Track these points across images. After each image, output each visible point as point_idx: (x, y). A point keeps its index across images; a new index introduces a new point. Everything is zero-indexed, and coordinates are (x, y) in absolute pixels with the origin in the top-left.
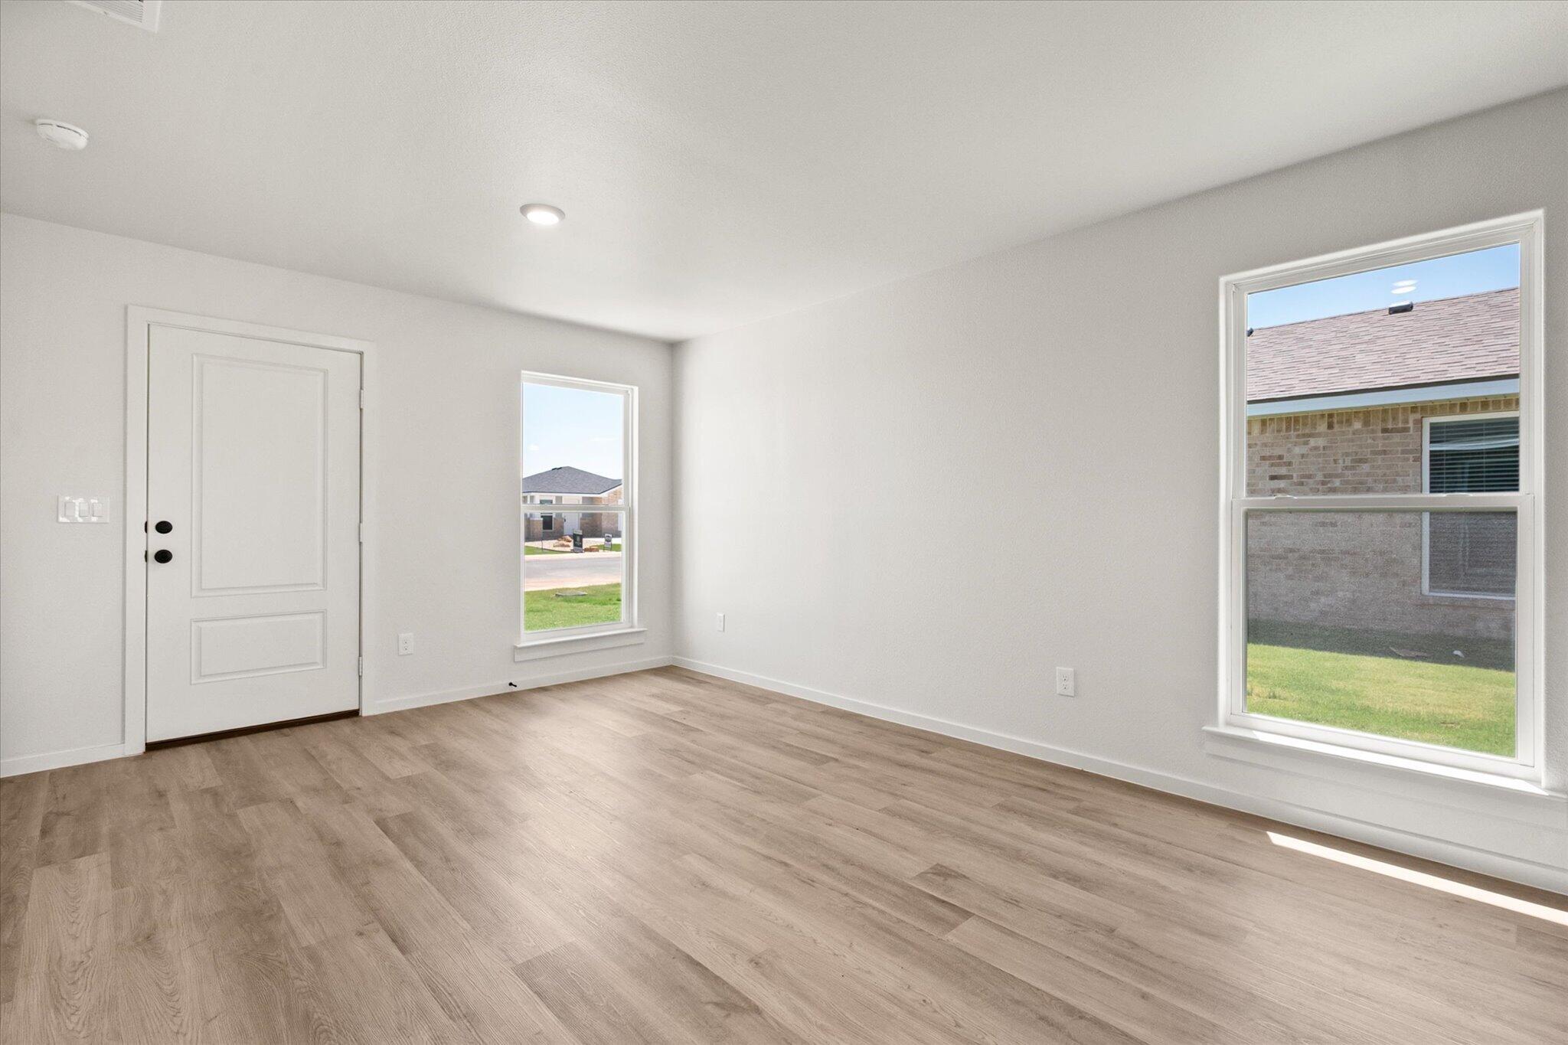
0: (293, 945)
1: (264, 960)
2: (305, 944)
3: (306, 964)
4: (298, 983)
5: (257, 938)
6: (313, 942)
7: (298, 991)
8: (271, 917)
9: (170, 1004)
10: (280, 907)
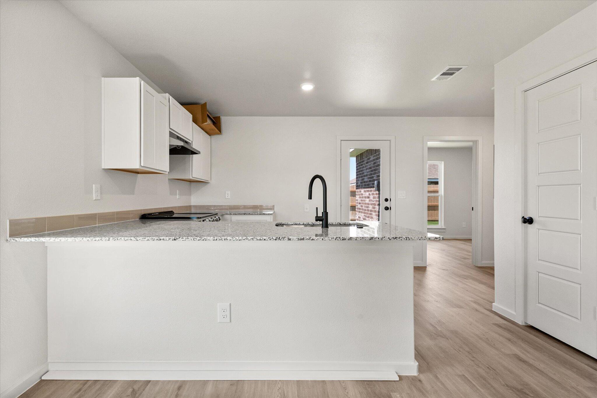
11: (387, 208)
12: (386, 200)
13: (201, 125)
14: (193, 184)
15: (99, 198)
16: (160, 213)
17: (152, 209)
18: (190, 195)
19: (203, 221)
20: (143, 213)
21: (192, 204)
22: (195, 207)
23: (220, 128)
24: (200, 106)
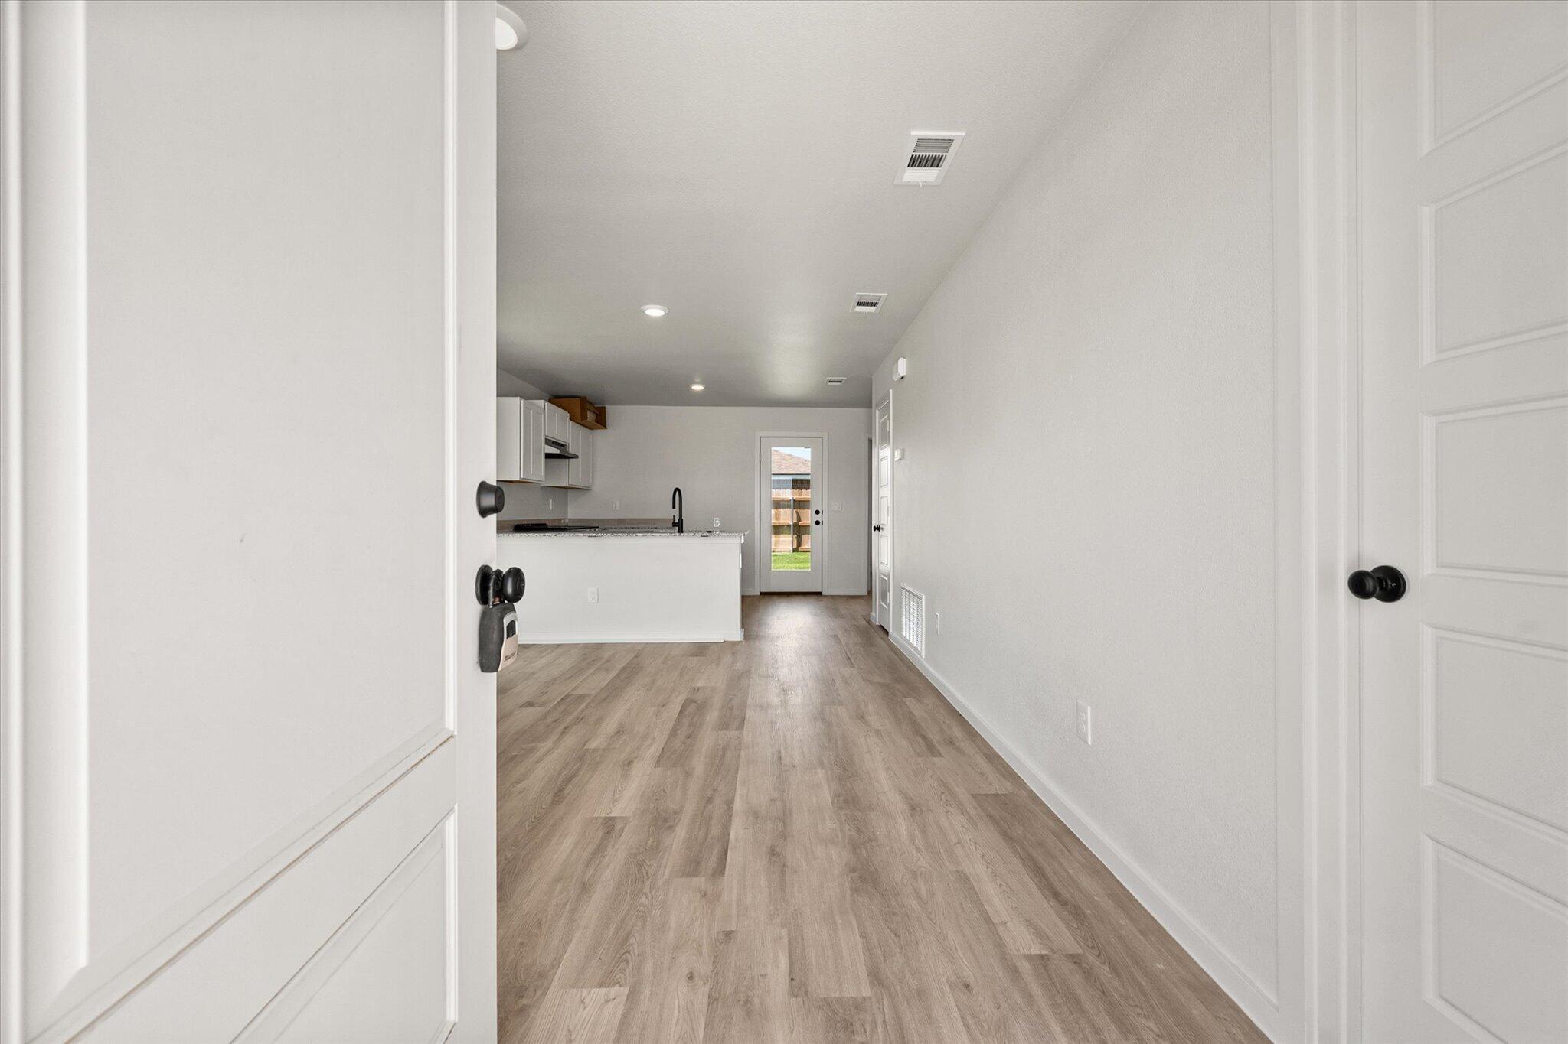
11: (817, 523)
12: (818, 512)
13: (581, 423)
14: (569, 491)
16: (532, 525)
17: (535, 520)
18: (567, 505)
20: (517, 523)
21: (569, 517)
22: (573, 520)
23: (605, 422)
24: (578, 400)
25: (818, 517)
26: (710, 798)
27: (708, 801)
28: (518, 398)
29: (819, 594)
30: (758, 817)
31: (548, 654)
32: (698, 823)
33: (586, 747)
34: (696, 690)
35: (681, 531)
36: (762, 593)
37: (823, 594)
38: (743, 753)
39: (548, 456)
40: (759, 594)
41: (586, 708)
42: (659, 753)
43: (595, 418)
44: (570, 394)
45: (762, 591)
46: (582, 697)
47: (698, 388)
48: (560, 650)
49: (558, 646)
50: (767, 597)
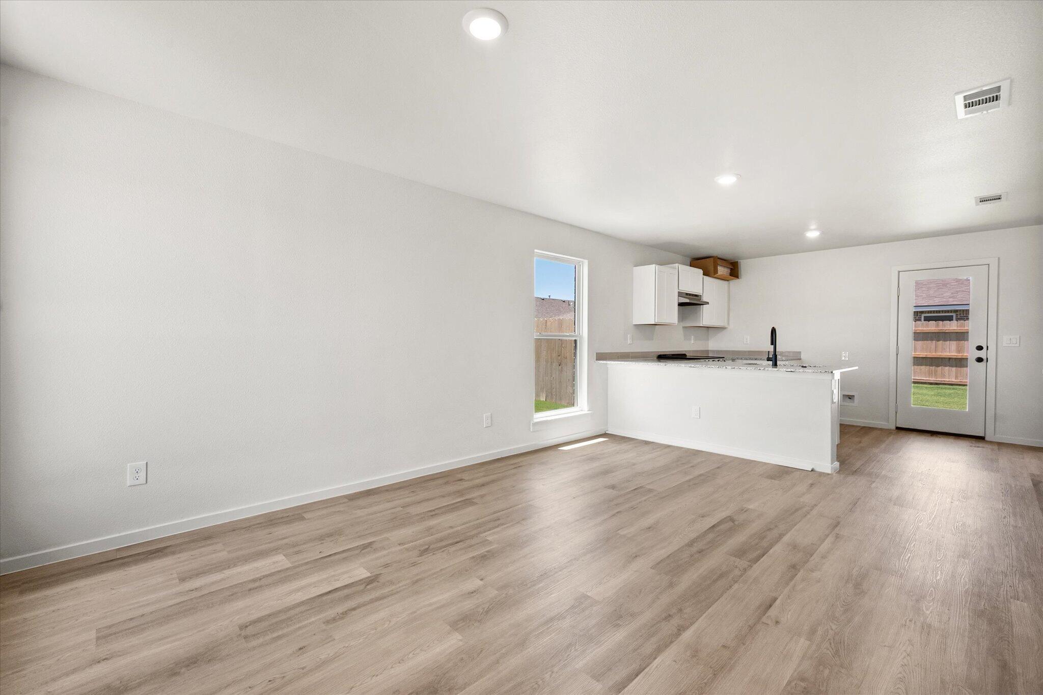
0: (814, 647)
1: (837, 653)
2: (808, 643)
3: (820, 632)
4: (834, 627)
5: (827, 672)
6: (802, 640)
7: (838, 624)
8: (803, 679)
9: (905, 675)
10: (789, 683)
11: (980, 360)
12: (980, 348)
13: (714, 276)
14: (710, 329)
15: (631, 343)
16: (672, 355)
17: (675, 351)
18: (708, 340)
19: (718, 361)
20: (659, 354)
21: (710, 349)
22: (713, 351)
23: (738, 274)
24: (712, 259)
25: (982, 354)
26: (670, 615)
27: (666, 618)
28: (654, 265)
29: (981, 439)
30: (695, 656)
31: (657, 451)
32: (641, 634)
33: (617, 532)
34: (743, 510)
35: (775, 365)
36: (898, 428)
37: (987, 439)
38: (736, 586)
39: (680, 305)
40: (894, 428)
41: (645, 501)
42: (665, 556)
43: (730, 271)
44: (705, 256)
45: (897, 426)
46: (650, 491)
47: (813, 234)
48: (667, 450)
49: (669, 446)
50: (902, 433)
